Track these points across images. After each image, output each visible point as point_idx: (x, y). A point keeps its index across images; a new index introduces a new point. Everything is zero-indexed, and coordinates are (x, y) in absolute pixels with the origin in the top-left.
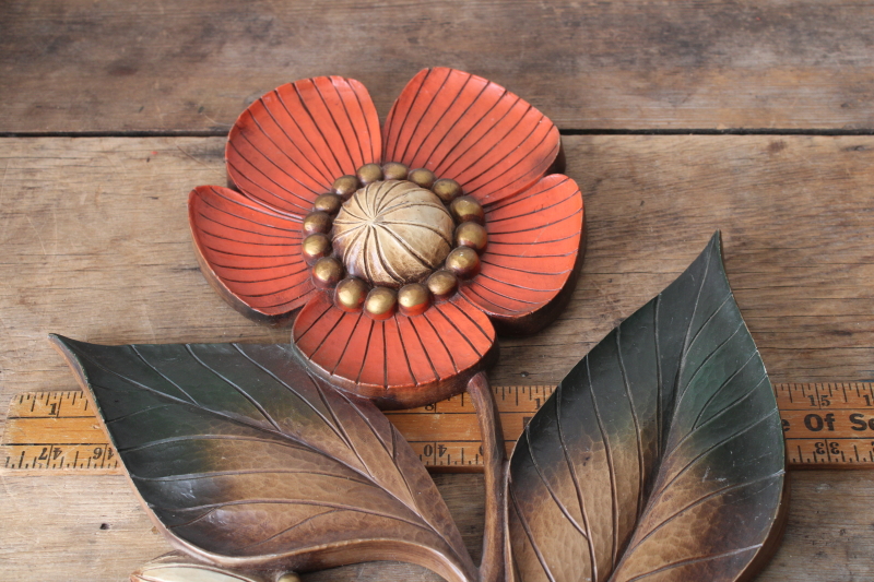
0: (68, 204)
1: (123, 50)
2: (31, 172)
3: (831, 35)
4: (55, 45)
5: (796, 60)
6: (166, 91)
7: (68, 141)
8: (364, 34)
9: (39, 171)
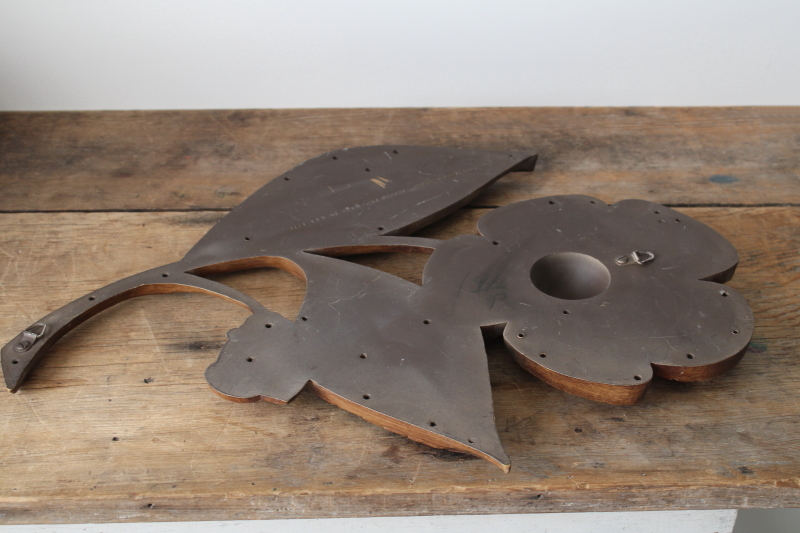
0: (83, 251)
1: (123, 163)
2: (55, 233)
3: (639, 153)
4: (72, 159)
5: (615, 167)
6: (155, 186)
7: (83, 215)
8: (302, 153)
9: (61, 232)
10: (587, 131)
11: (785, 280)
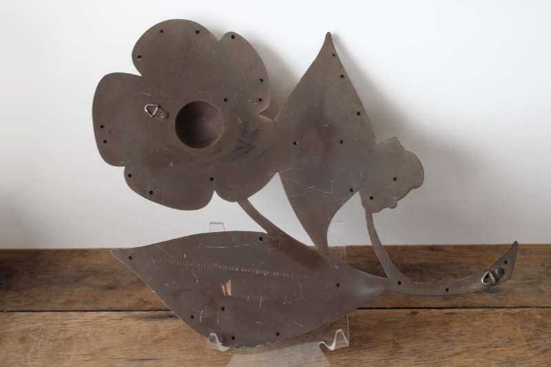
10: (405, 260)
11: (531, 355)
